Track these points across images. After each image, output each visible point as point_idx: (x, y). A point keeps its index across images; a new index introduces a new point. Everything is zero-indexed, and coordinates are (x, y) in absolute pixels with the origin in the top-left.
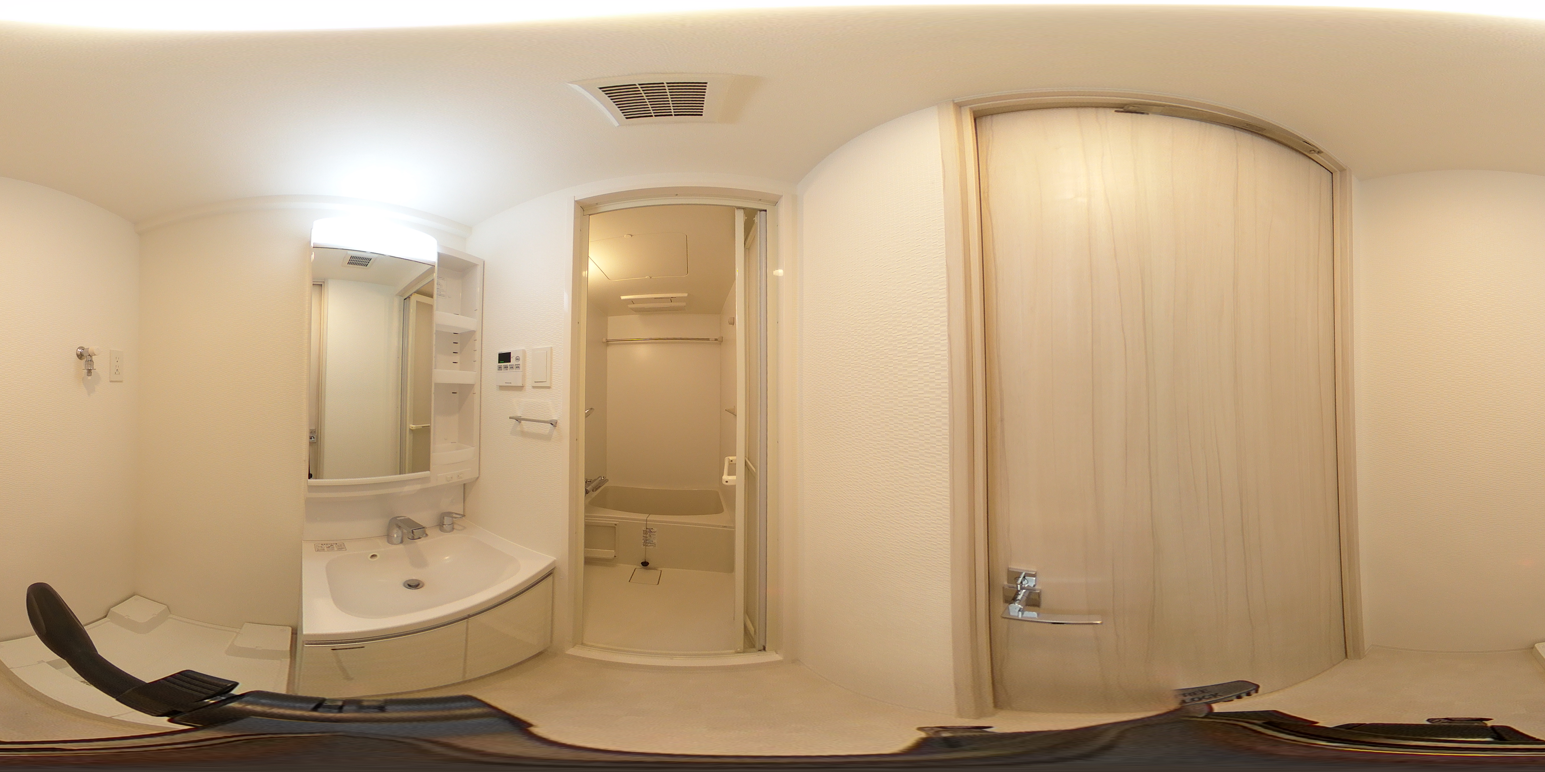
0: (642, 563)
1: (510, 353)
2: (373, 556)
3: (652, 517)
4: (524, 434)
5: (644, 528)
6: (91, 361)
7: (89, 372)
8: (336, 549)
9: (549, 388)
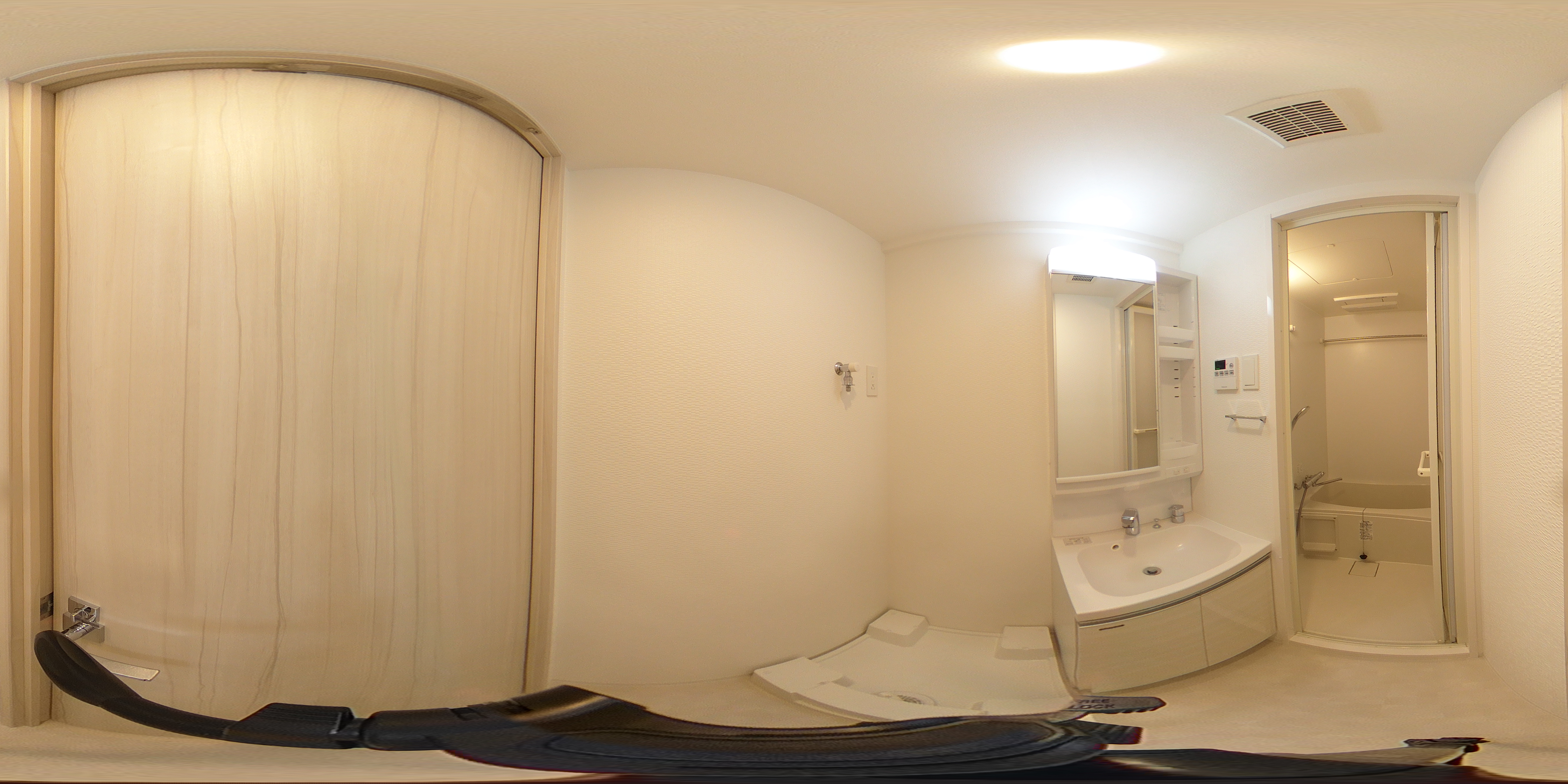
0: (1360, 556)
1: (1225, 360)
2: (1115, 547)
3: (1368, 511)
4: (1239, 430)
5: (1361, 521)
6: (850, 376)
7: (848, 388)
8: (1082, 542)
9: (1257, 390)
